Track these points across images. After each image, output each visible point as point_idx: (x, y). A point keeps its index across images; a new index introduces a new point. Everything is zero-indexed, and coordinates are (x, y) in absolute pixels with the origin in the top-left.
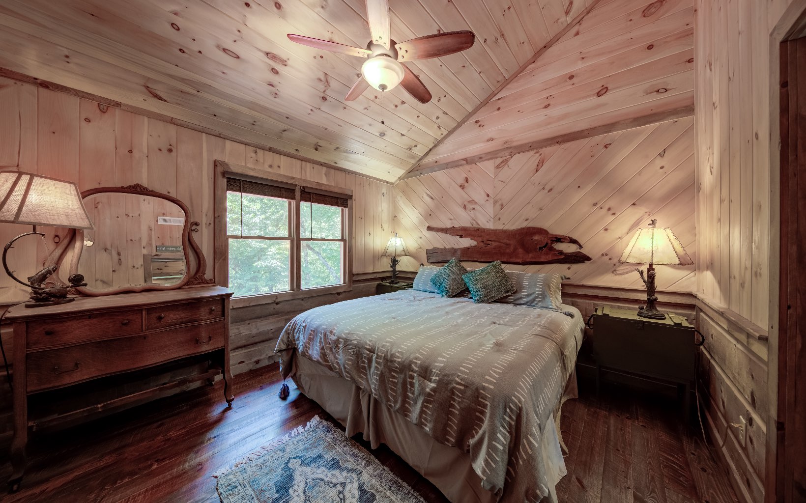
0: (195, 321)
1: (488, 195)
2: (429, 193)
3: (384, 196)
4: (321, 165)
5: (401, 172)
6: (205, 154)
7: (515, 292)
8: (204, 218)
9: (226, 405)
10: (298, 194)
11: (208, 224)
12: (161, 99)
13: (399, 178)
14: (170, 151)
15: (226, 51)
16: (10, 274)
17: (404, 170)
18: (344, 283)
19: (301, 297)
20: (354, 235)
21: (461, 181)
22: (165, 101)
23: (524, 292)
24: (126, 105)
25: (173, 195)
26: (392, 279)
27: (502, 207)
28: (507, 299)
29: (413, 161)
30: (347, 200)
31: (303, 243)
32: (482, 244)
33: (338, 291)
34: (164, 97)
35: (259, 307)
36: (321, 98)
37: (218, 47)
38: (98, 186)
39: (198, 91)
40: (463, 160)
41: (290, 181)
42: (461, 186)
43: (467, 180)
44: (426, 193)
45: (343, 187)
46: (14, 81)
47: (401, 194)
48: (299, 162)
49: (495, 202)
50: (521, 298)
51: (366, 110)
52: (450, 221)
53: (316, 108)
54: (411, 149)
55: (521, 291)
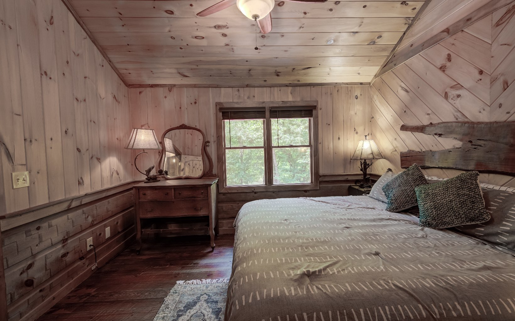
0: (195, 197)
1: (481, 72)
2: (403, 85)
3: (357, 98)
4: (287, 86)
5: (375, 69)
6: (211, 100)
7: (490, 223)
8: (212, 138)
9: (211, 250)
10: (267, 114)
11: (214, 142)
12: (187, 77)
13: (375, 76)
14: (195, 103)
15: (197, 37)
16: (137, 169)
17: (378, 66)
18: (312, 182)
19: (271, 190)
20: (320, 141)
21: (441, 61)
22: (189, 77)
23: (505, 225)
24: (177, 85)
25: (198, 127)
26: (361, 183)
27: (506, 85)
28: (473, 231)
29: (386, 54)
30: (312, 111)
31: (274, 151)
32: (469, 145)
33: (306, 189)
34: (188, 75)
35: (244, 194)
36: (261, 37)
37: (192, 37)
38: (170, 128)
39: (197, 66)
40: (443, 31)
41: (261, 106)
42: (441, 68)
43: (449, 58)
44: (400, 86)
45: (309, 99)
46: (144, 88)
47: (377, 93)
48: (268, 89)
49: (493, 81)
50: (497, 234)
51: (302, 29)
52: (427, 116)
53: (262, 46)
54: (374, 43)
55: (500, 223)
